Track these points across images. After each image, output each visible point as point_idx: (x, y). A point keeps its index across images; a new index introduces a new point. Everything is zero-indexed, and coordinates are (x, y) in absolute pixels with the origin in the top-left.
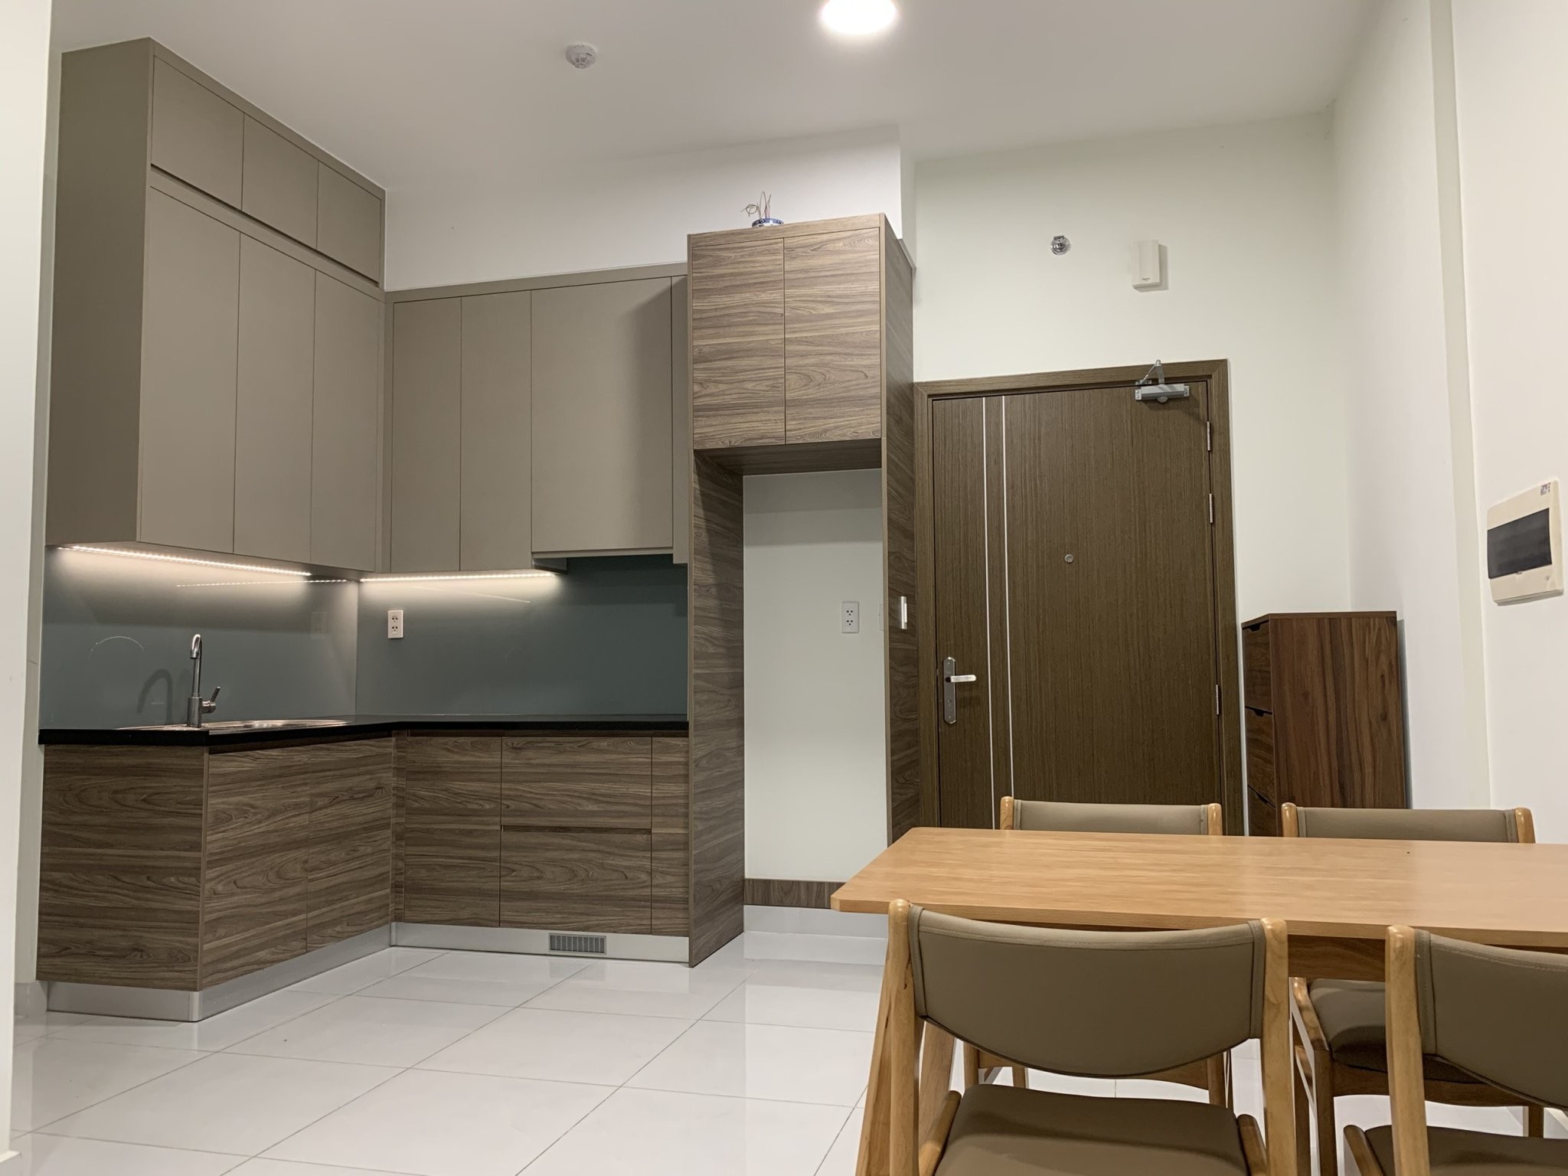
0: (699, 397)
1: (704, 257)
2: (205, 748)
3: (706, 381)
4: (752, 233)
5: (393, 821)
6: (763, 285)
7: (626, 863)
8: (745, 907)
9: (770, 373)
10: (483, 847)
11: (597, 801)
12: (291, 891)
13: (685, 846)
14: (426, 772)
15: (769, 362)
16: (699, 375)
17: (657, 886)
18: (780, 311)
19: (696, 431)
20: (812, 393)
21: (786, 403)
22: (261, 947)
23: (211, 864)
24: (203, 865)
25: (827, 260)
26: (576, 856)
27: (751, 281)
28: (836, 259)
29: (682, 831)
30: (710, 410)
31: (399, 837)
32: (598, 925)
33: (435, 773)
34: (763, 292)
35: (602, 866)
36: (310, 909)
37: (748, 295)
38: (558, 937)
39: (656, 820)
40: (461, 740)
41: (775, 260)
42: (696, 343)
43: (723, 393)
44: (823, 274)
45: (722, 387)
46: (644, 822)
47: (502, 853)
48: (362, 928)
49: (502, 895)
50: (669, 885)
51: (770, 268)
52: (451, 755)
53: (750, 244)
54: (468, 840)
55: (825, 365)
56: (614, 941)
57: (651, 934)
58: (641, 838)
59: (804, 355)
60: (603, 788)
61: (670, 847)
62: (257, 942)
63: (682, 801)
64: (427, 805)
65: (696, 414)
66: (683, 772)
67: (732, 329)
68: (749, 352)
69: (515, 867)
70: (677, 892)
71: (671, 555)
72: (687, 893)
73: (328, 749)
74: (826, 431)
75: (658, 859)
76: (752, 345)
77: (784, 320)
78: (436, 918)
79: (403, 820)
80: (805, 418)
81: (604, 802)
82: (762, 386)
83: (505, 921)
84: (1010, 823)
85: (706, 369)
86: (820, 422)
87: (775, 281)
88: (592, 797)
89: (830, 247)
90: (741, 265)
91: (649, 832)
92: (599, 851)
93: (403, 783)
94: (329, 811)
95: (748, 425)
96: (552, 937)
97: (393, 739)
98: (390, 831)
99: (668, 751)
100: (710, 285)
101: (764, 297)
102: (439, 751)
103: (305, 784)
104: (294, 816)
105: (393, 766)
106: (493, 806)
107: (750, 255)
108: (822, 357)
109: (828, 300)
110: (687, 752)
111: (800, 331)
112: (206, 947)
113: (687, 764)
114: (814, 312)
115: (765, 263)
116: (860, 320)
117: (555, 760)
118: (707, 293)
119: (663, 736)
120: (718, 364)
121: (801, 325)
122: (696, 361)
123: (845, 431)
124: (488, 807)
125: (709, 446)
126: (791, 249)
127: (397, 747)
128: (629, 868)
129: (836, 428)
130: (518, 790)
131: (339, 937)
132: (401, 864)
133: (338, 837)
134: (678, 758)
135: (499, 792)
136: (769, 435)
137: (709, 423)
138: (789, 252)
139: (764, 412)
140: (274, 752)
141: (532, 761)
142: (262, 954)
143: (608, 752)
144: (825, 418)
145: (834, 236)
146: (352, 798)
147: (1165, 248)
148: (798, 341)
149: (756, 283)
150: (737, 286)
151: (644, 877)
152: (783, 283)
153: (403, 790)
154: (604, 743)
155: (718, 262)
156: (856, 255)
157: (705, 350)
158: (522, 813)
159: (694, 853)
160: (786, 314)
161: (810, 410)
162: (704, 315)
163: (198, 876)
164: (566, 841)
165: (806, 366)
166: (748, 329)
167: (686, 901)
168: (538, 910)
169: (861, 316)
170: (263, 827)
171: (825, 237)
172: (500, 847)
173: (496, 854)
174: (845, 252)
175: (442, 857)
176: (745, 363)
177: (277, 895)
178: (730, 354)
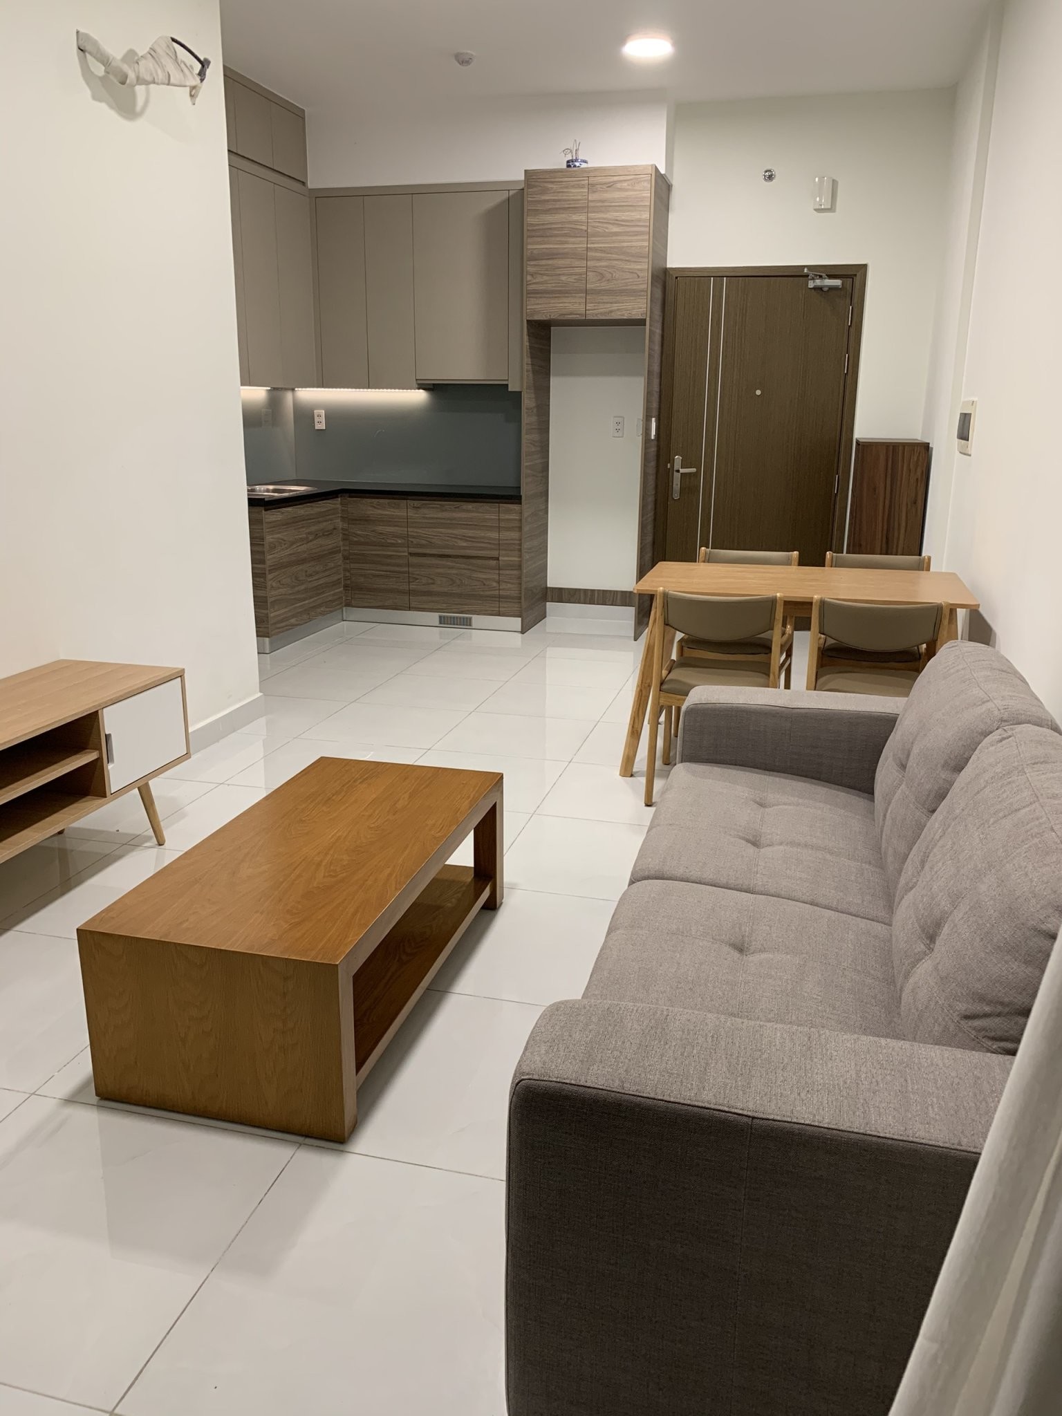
0: (530, 284)
1: (535, 186)
2: (263, 508)
3: (535, 273)
4: (567, 172)
5: (342, 548)
6: (575, 209)
7: (484, 576)
8: (548, 603)
9: (577, 270)
10: (398, 565)
11: (466, 541)
12: (303, 587)
13: (520, 567)
14: (360, 520)
15: (577, 263)
16: (530, 269)
17: (503, 589)
18: (585, 228)
19: (528, 307)
20: (604, 285)
21: (586, 292)
22: (293, 616)
23: (270, 571)
24: (267, 573)
25: (617, 195)
26: (454, 571)
27: (567, 206)
28: (623, 194)
29: (516, 559)
30: (538, 293)
31: (345, 558)
32: (468, 610)
33: (366, 520)
34: (575, 214)
35: (470, 578)
36: (311, 598)
37: (564, 216)
38: (444, 617)
39: (502, 552)
40: (382, 501)
41: (582, 192)
42: (529, 247)
43: (545, 282)
44: (613, 204)
45: (545, 278)
46: (495, 554)
47: (410, 569)
48: (331, 609)
49: (410, 593)
50: (510, 589)
51: (580, 197)
52: (375, 510)
53: (566, 179)
54: (389, 561)
55: (613, 267)
56: (477, 620)
57: (499, 615)
58: (494, 563)
59: (599, 260)
60: (470, 533)
61: (510, 568)
62: (290, 614)
63: (518, 542)
64: (362, 540)
65: (529, 295)
66: (518, 525)
67: (553, 239)
68: (564, 255)
69: (417, 577)
70: (514, 593)
71: (507, 385)
72: (520, 593)
73: (311, 506)
74: (611, 312)
75: (503, 574)
76: (566, 250)
77: (587, 235)
78: (371, 605)
79: (347, 548)
80: (599, 303)
81: (470, 541)
82: (572, 279)
83: (413, 608)
84: (703, 559)
85: (536, 265)
86: (609, 305)
87: (583, 207)
88: (464, 538)
89: (619, 185)
90: (561, 194)
91: (497, 559)
92: (469, 569)
93: (346, 525)
94: (315, 542)
95: (561, 305)
96: (440, 617)
97: (339, 499)
98: (341, 554)
99: (508, 512)
100: (539, 207)
101: (575, 217)
102: (368, 507)
103: (302, 527)
104: (300, 545)
105: (340, 515)
106: (403, 541)
107: (567, 187)
108: (611, 262)
109: (616, 222)
110: (521, 513)
111: (598, 243)
112: (272, 615)
113: (521, 520)
114: (607, 230)
115: (576, 194)
116: (635, 238)
117: (440, 515)
118: (536, 212)
119: (505, 503)
120: (543, 262)
121: (597, 239)
122: (529, 260)
123: (624, 312)
124: (400, 542)
125: (536, 318)
126: (593, 185)
127: (341, 504)
128: (486, 579)
129: (618, 310)
130: (419, 532)
131: (323, 614)
132: (348, 574)
133: (318, 558)
134: (514, 516)
135: (406, 533)
136: (575, 313)
137: (537, 302)
138: (592, 187)
139: (572, 296)
140: (289, 509)
141: (427, 516)
142: (293, 621)
143: (473, 512)
144: (611, 303)
145: (622, 178)
146: (324, 535)
147: (837, 182)
148: (596, 250)
149: (569, 208)
150: (557, 209)
151: (495, 584)
152: (587, 209)
153: (347, 530)
154: (470, 506)
155: (545, 191)
156: (635, 193)
157: (535, 252)
158: (422, 546)
159: (525, 571)
160: (589, 231)
161: (601, 297)
162: (535, 228)
163: (265, 578)
164: (448, 563)
165: (600, 266)
166: (563, 239)
167: (520, 598)
168: (433, 602)
169: (636, 235)
170: (288, 552)
171: (616, 179)
172: (409, 565)
173: (406, 569)
174: (627, 190)
175: (373, 570)
176: (560, 262)
177: (296, 589)
178: (552, 255)
